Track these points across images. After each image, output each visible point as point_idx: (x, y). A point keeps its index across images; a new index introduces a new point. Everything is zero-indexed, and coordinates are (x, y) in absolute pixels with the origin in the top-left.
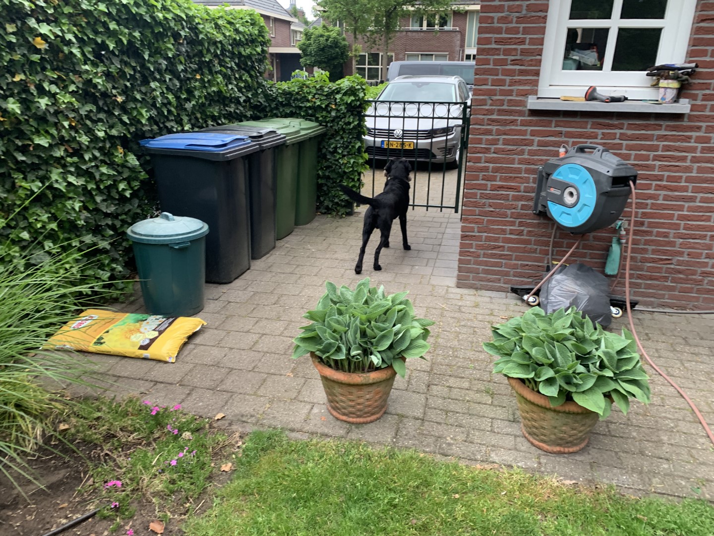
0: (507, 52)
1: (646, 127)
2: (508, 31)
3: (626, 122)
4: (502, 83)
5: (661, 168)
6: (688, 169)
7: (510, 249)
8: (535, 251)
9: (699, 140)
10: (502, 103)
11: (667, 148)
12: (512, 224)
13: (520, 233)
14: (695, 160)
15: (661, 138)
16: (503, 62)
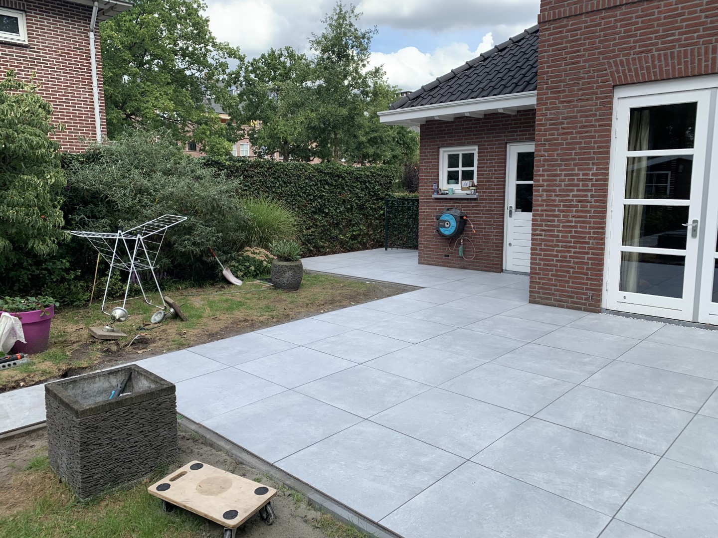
0: (427, 179)
1: (468, 203)
2: (427, 172)
3: (462, 201)
4: (426, 189)
5: (474, 217)
6: (482, 217)
7: (433, 248)
8: (440, 249)
9: (484, 207)
10: (427, 196)
11: (475, 210)
12: (433, 238)
13: (436, 242)
14: (483, 214)
15: (473, 206)
16: (426, 183)
